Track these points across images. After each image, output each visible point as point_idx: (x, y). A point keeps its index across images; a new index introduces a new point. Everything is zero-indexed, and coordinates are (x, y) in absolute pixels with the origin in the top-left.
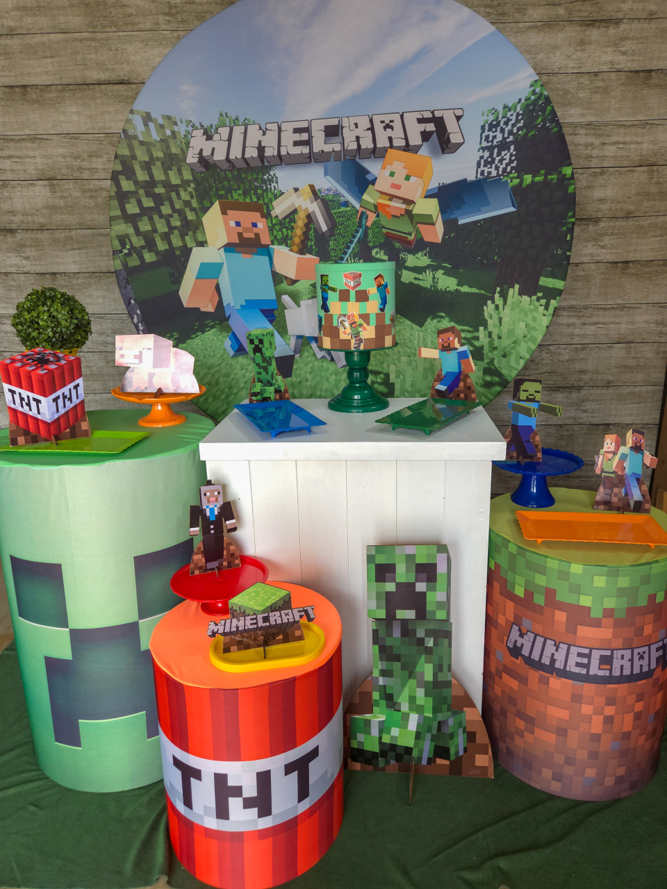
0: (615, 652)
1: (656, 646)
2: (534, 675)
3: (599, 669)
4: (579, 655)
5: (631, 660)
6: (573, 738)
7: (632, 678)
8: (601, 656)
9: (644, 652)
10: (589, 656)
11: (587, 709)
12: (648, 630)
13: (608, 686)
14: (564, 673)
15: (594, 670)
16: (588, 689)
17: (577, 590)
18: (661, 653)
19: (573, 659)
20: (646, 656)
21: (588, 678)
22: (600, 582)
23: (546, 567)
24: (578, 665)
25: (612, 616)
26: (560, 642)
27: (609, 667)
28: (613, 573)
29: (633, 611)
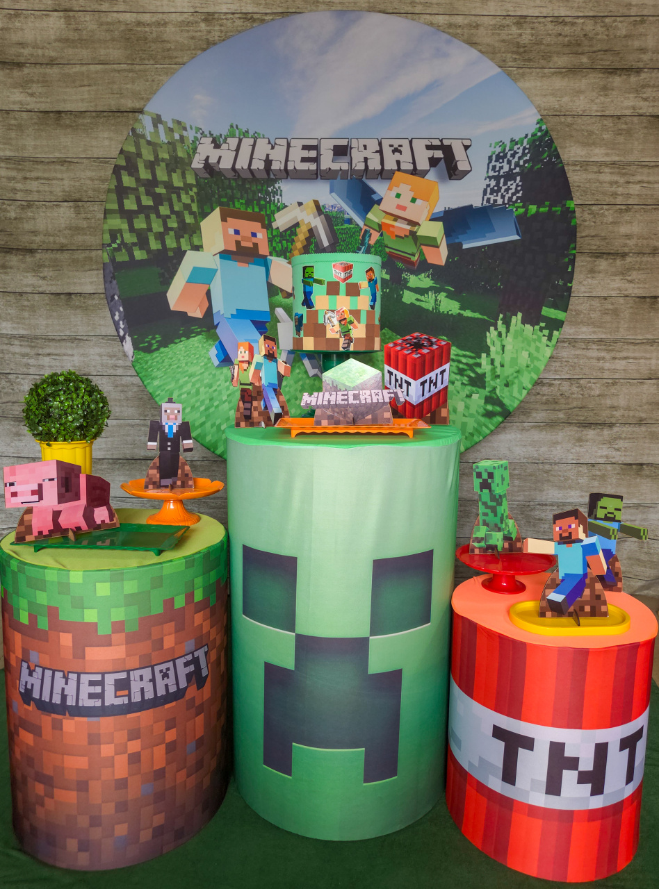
0: (131, 673)
1: (183, 660)
2: (46, 720)
3: (116, 697)
4: (92, 683)
5: (153, 680)
6: (96, 789)
7: (156, 702)
8: (116, 680)
9: (168, 669)
10: (101, 683)
11: (107, 750)
12: (169, 642)
13: (129, 716)
14: (78, 711)
15: (110, 699)
16: (106, 723)
17: (80, 604)
18: (192, 668)
19: (86, 690)
20: (171, 673)
21: (104, 711)
22: (103, 589)
23: (45, 581)
24: (91, 696)
25: (123, 630)
26: (69, 672)
27: (126, 692)
28: (117, 577)
29: (148, 623)
